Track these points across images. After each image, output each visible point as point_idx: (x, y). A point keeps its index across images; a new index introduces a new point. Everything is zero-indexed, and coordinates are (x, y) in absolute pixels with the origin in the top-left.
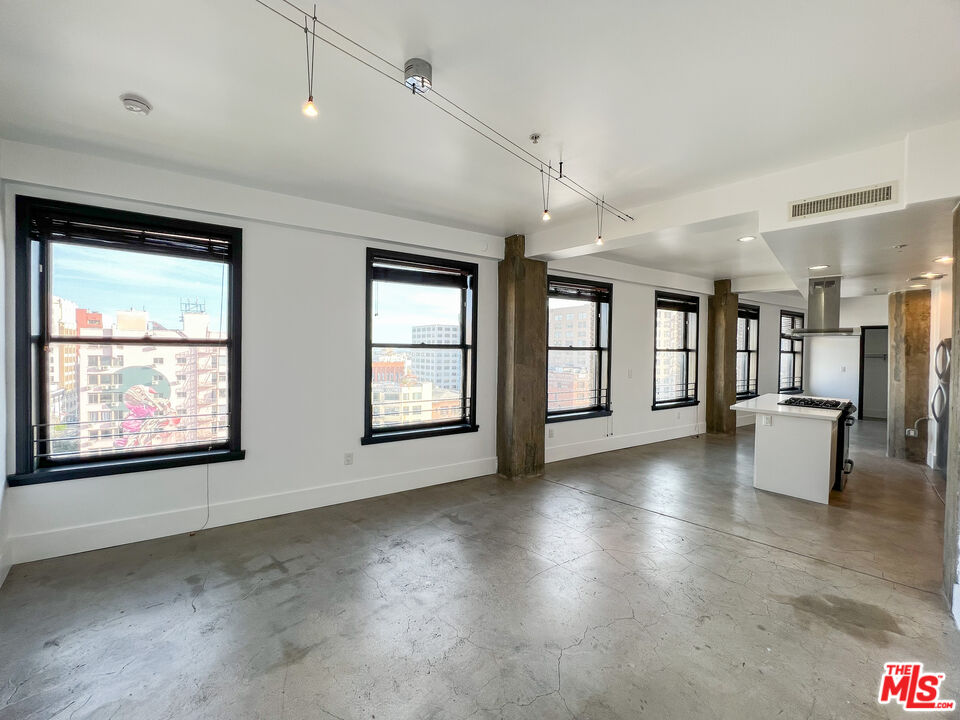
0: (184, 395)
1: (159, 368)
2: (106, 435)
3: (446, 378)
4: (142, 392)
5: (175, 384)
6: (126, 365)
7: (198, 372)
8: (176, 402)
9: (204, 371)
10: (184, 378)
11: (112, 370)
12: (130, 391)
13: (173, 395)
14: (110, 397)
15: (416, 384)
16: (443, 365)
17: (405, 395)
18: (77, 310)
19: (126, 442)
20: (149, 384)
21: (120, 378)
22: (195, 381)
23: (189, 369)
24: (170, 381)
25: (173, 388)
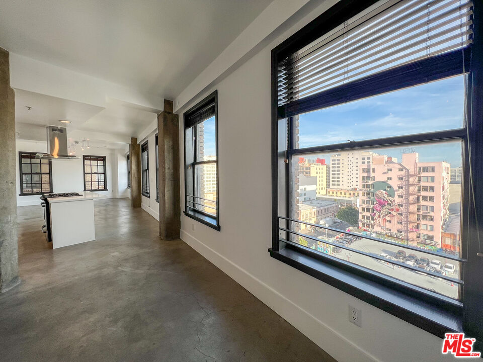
0: (402, 197)
1: (390, 182)
2: (368, 211)
4: (382, 193)
5: (397, 190)
6: (376, 180)
7: (409, 185)
8: (397, 200)
9: (413, 185)
10: (402, 188)
11: (370, 182)
12: (377, 192)
13: (396, 196)
14: (369, 194)
20: (385, 190)
21: (373, 186)
22: (408, 190)
23: (404, 183)
24: (395, 189)
25: (396, 193)
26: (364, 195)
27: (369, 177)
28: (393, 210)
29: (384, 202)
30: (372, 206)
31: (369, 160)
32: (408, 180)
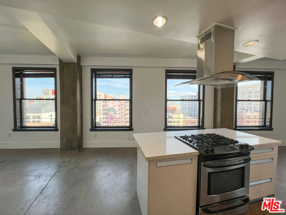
0: (119, 114)
1: (115, 108)
2: (106, 122)
3: (192, 112)
4: (111, 113)
5: (118, 111)
6: (109, 107)
7: (122, 109)
8: (118, 116)
9: (124, 108)
10: (119, 110)
11: (106, 108)
12: (109, 113)
13: (117, 114)
14: (106, 114)
15: (178, 114)
16: (190, 108)
17: (174, 117)
18: (105, 95)
19: (109, 124)
20: (113, 111)
21: (108, 110)
22: (122, 111)
23: (120, 108)
24: (117, 111)
25: (117, 112)
26: (103, 114)
27: (106, 105)
28: (116, 121)
29: (112, 117)
30: (107, 120)
31: (100, 96)
32: (122, 107)
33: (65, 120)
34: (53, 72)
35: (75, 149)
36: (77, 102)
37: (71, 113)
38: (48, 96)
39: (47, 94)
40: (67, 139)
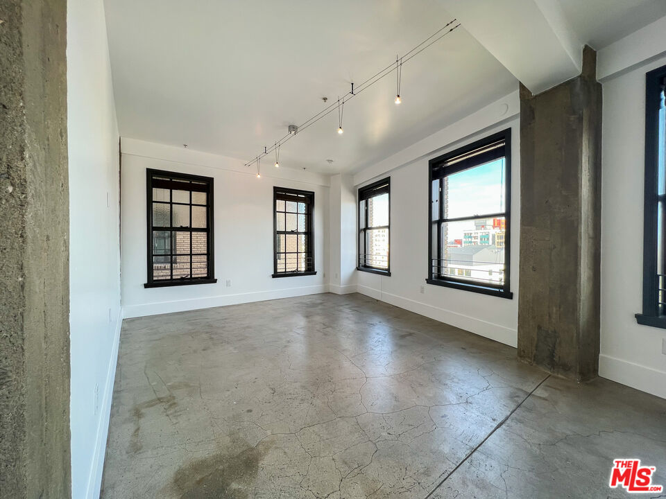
33: (534, 269)
34: (502, 142)
35: (566, 368)
36: (578, 209)
37: (555, 247)
38: (485, 231)
39: (483, 226)
40: (539, 327)
